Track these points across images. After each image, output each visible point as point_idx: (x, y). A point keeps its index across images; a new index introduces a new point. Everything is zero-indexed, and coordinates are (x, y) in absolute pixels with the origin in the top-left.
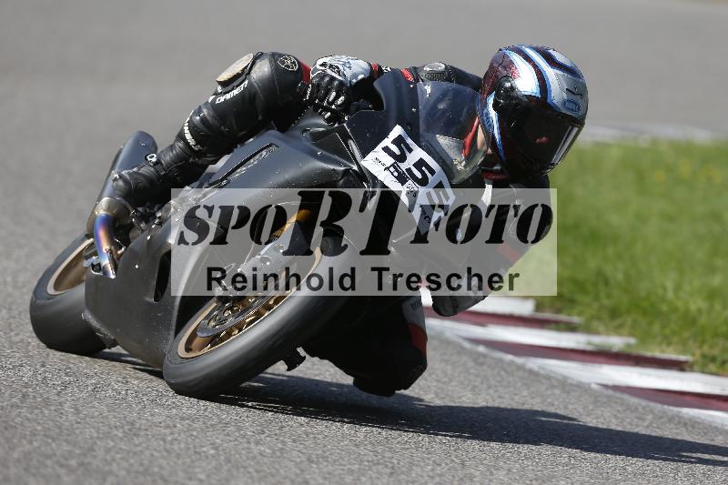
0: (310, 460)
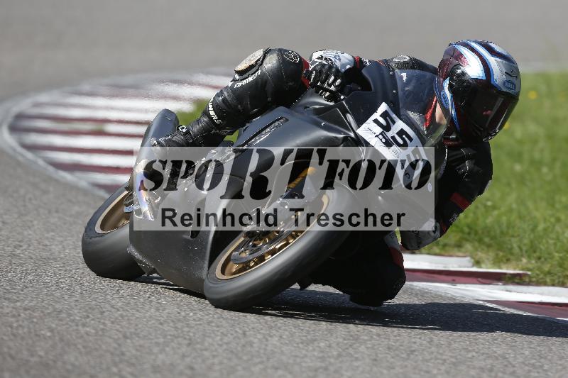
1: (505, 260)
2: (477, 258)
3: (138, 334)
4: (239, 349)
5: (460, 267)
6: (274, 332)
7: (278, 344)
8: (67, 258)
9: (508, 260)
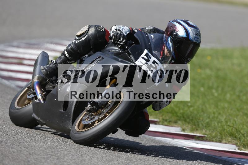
0: (30, 154)
1: (196, 130)
2: (184, 128)
3: (36, 153)
4: (79, 162)
5: (176, 131)
6: (94, 155)
7: (96, 161)
8: (5, 118)
9: (197, 130)
